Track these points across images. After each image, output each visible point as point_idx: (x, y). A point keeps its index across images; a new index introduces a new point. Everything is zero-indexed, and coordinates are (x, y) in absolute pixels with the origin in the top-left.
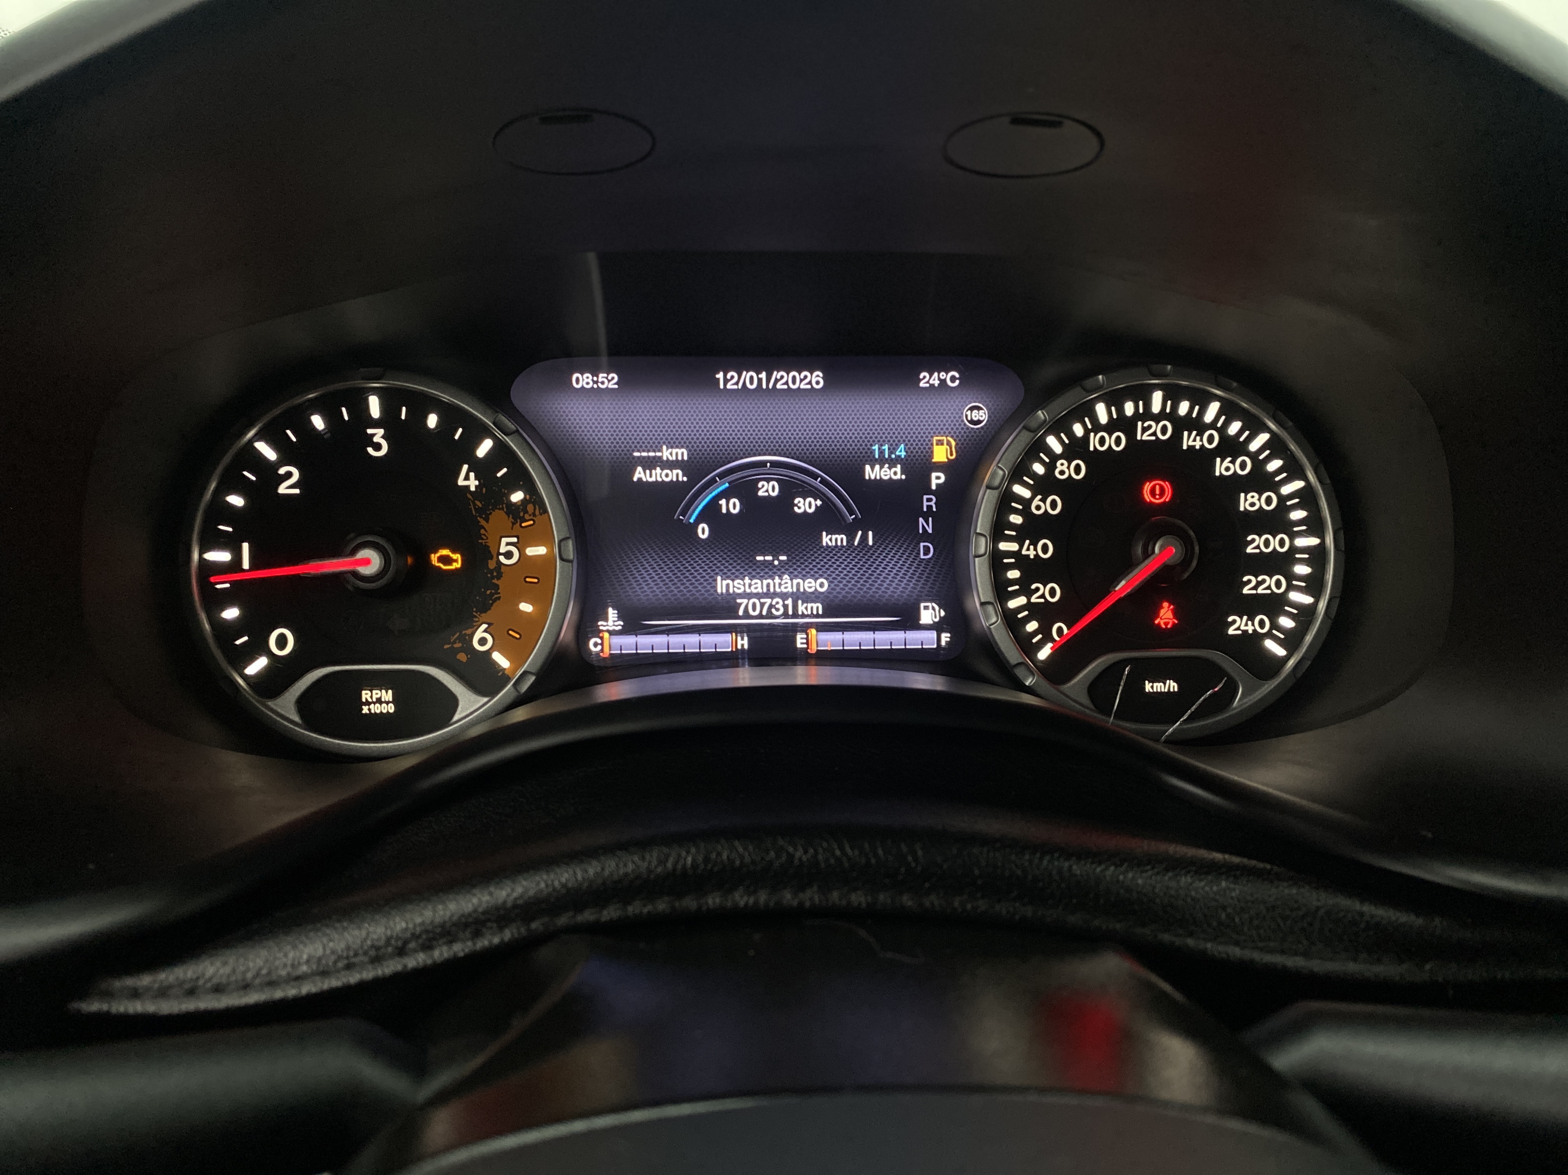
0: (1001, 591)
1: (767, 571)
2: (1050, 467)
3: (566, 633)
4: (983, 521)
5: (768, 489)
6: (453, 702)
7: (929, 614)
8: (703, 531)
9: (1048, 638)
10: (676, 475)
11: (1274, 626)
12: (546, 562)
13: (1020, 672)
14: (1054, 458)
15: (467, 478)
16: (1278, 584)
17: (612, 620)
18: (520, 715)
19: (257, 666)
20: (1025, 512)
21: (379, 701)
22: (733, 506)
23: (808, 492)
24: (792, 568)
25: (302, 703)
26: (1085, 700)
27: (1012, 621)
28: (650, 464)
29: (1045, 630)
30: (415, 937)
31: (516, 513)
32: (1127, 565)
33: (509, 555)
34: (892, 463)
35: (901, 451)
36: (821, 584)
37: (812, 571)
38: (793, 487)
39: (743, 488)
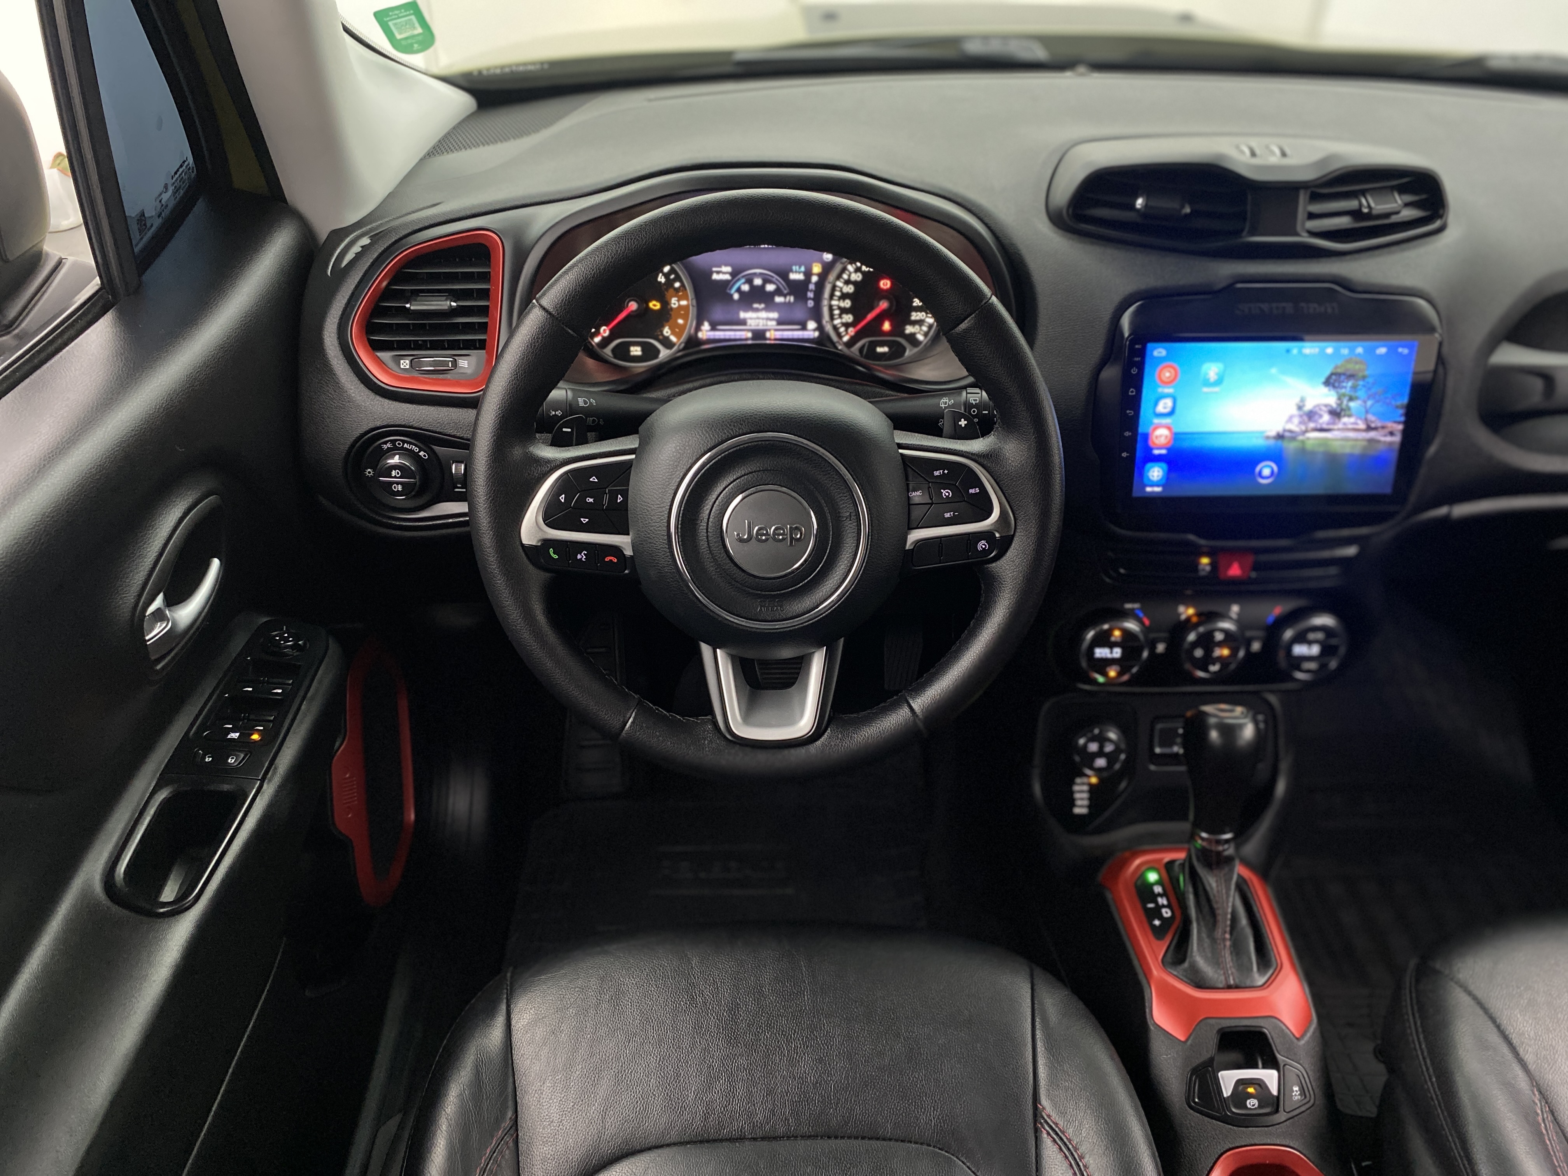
0: (832, 317)
1: (757, 310)
2: (849, 276)
3: (692, 331)
4: (826, 294)
5: (758, 282)
6: (658, 351)
7: (812, 325)
8: (736, 296)
9: (847, 333)
10: (727, 277)
11: (921, 330)
12: (687, 307)
13: (837, 345)
14: (850, 273)
15: (661, 278)
16: (923, 316)
17: (706, 326)
18: (680, 354)
19: (597, 339)
20: (841, 291)
21: (636, 351)
22: (746, 288)
23: (771, 282)
24: (767, 309)
25: (614, 350)
26: (858, 353)
27: (835, 328)
28: (718, 272)
29: (846, 330)
30: (677, 393)
31: (677, 290)
32: (872, 308)
33: (675, 304)
34: (800, 273)
35: (803, 269)
36: (775, 315)
37: (772, 310)
38: (766, 281)
39: (749, 281)
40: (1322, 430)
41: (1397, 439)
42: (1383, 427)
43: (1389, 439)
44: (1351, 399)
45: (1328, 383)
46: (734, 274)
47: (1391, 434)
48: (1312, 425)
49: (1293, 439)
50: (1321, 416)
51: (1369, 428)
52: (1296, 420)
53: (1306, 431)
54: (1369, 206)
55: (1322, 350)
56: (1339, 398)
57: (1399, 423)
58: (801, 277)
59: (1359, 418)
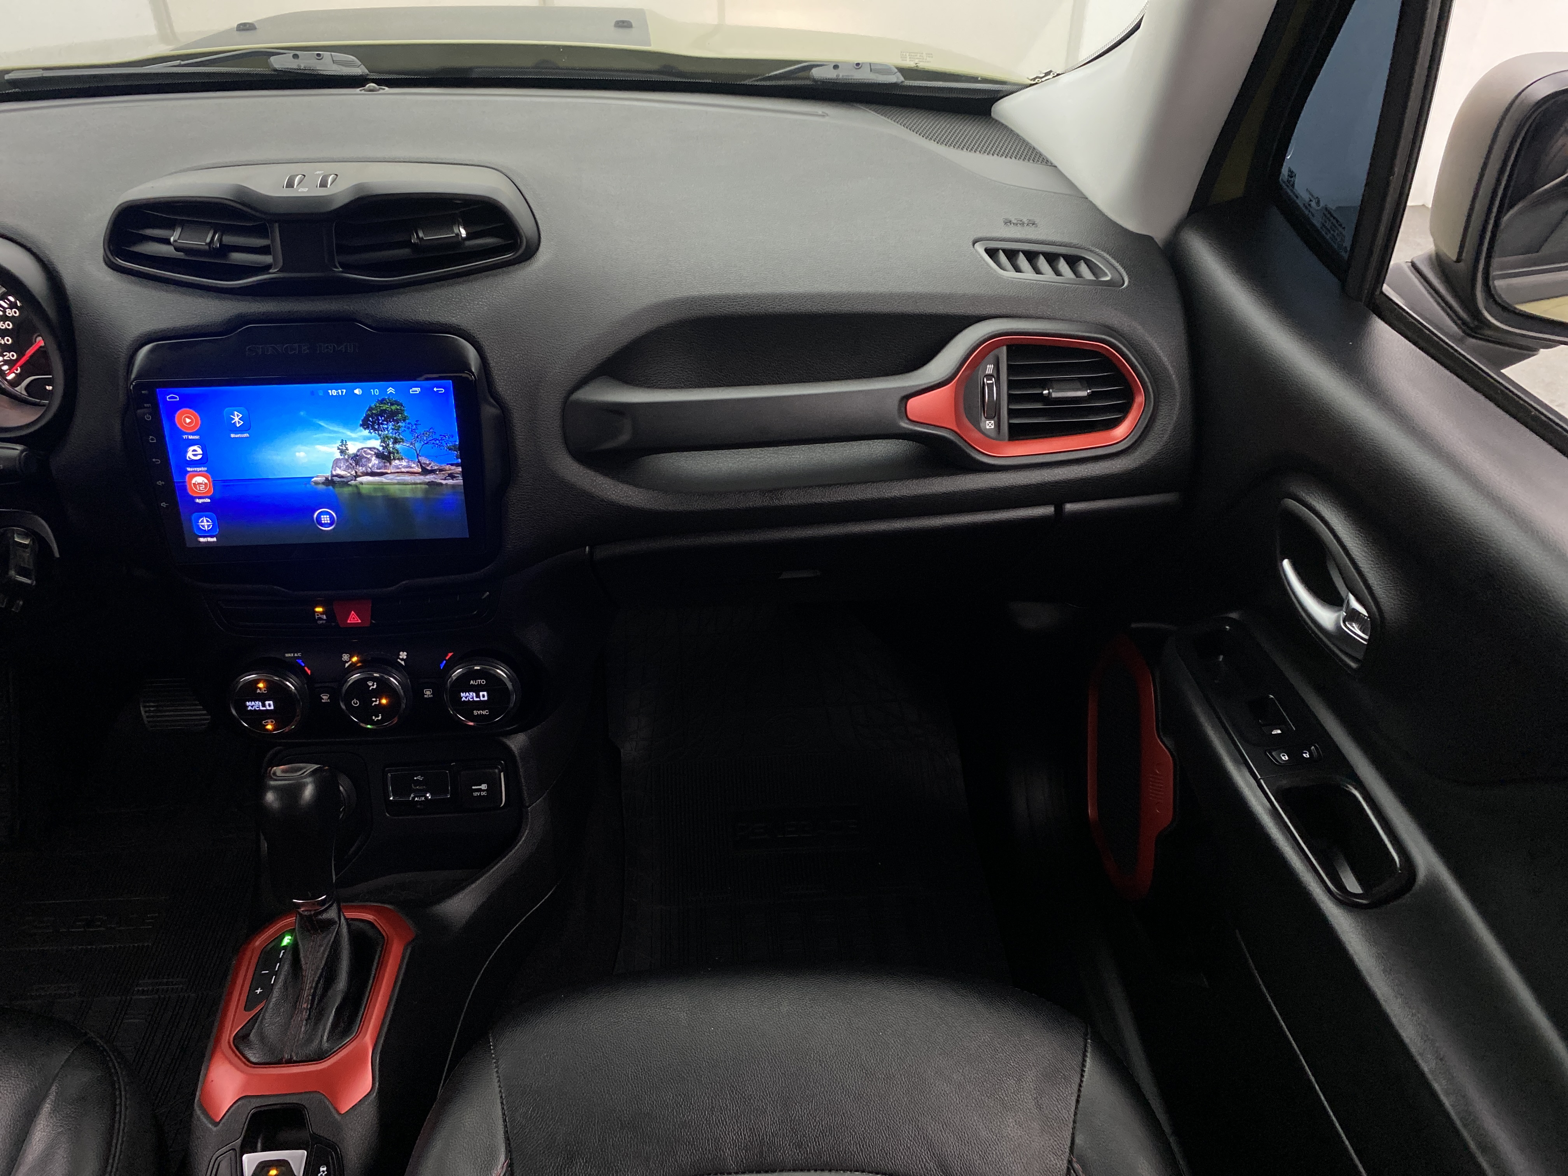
40: (373, 474)
41: (460, 481)
42: (441, 470)
43: (450, 482)
44: (396, 441)
45: (365, 425)
47: (451, 476)
48: (361, 469)
49: (346, 484)
50: (369, 460)
51: (425, 471)
52: (342, 465)
53: (357, 476)
55: (350, 392)
56: (383, 441)
57: (457, 465)
59: (410, 459)
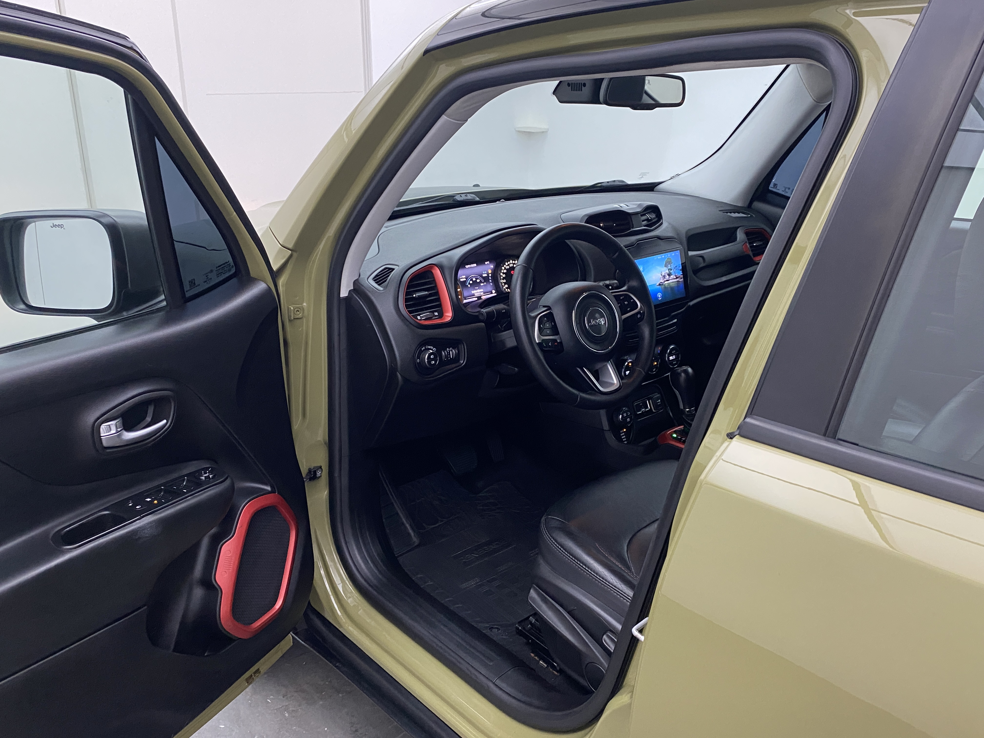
1: (476, 289)
5: (474, 279)
8: (469, 286)
20: (502, 277)
22: (471, 282)
23: (478, 279)
24: (479, 289)
28: (462, 278)
34: (485, 274)
35: (486, 272)
36: (482, 290)
37: (481, 289)
38: (476, 279)
39: (472, 280)
41: (683, 279)
43: (681, 280)
46: (466, 278)
47: (681, 278)
52: (662, 279)
54: (650, 217)
57: (682, 275)
58: (486, 275)
